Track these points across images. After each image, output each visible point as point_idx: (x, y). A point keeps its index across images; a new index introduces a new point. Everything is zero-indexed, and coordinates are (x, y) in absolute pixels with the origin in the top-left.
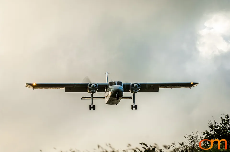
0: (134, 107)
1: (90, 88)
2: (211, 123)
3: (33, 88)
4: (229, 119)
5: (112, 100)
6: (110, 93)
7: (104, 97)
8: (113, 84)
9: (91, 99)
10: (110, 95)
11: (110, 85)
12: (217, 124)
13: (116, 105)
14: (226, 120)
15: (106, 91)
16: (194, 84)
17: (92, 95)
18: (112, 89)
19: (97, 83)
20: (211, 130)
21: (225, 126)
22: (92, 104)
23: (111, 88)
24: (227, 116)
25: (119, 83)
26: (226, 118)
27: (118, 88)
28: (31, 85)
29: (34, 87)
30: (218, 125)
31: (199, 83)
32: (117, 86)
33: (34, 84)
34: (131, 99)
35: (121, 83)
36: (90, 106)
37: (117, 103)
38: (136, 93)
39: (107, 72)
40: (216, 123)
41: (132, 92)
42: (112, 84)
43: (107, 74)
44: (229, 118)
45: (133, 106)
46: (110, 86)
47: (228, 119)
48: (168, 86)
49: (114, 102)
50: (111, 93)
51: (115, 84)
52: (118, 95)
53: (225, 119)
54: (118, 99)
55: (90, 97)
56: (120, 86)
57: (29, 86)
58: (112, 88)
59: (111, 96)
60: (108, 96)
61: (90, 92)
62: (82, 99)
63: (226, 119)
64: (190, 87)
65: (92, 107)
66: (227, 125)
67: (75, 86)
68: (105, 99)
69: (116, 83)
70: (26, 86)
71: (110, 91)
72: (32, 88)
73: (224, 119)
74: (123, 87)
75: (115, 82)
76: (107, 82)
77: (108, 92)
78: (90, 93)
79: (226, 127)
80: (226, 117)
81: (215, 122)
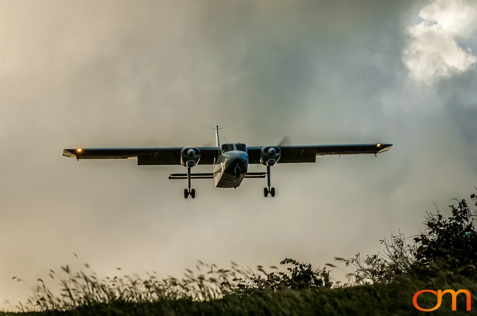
0: (270, 192)
1: (186, 156)
2: (431, 216)
3: (78, 158)
4: (466, 208)
5: (228, 180)
6: (223, 165)
7: (212, 174)
8: (230, 148)
9: (187, 178)
10: (223, 171)
11: (223, 150)
12: (443, 219)
13: (235, 188)
14: (461, 211)
15: (216, 162)
16: (383, 146)
17: (189, 170)
18: (227, 158)
19: (199, 148)
20: (431, 232)
21: (459, 223)
22: (189, 186)
23: (225, 157)
24: (462, 203)
25: (241, 147)
26: (460, 207)
27: (238, 156)
28: (73, 151)
29: (79, 156)
30: (446, 222)
31: (392, 145)
32: (236, 152)
33: (79, 150)
34: (264, 177)
35: (244, 146)
36: (186, 190)
37: (236, 185)
38: (273, 164)
39: (217, 127)
40: (442, 217)
41: (265, 164)
42: (227, 148)
43: (217, 129)
44: (466, 206)
45: (268, 189)
46: (224, 152)
47: (466, 210)
48: (333, 151)
49: (231, 182)
50: (226, 165)
51: (233, 149)
52: (237, 169)
53: (459, 210)
54: (238, 177)
55: (186, 175)
56: (242, 152)
57: (69, 154)
58: (227, 155)
59: (225, 171)
60: (220, 171)
61: (185, 164)
62: (170, 178)
63: (461, 209)
64: (375, 153)
65: (190, 193)
66: (463, 222)
67: (157, 153)
68: (213, 178)
69: (235, 147)
70: (63, 155)
71: (223, 161)
72: (75, 158)
73: (457, 210)
74: (248, 154)
75: (232, 145)
76: (217, 146)
77: (219, 163)
78: (185, 166)
79: (461, 225)
80: (460, 204)
81: (439, 215)
